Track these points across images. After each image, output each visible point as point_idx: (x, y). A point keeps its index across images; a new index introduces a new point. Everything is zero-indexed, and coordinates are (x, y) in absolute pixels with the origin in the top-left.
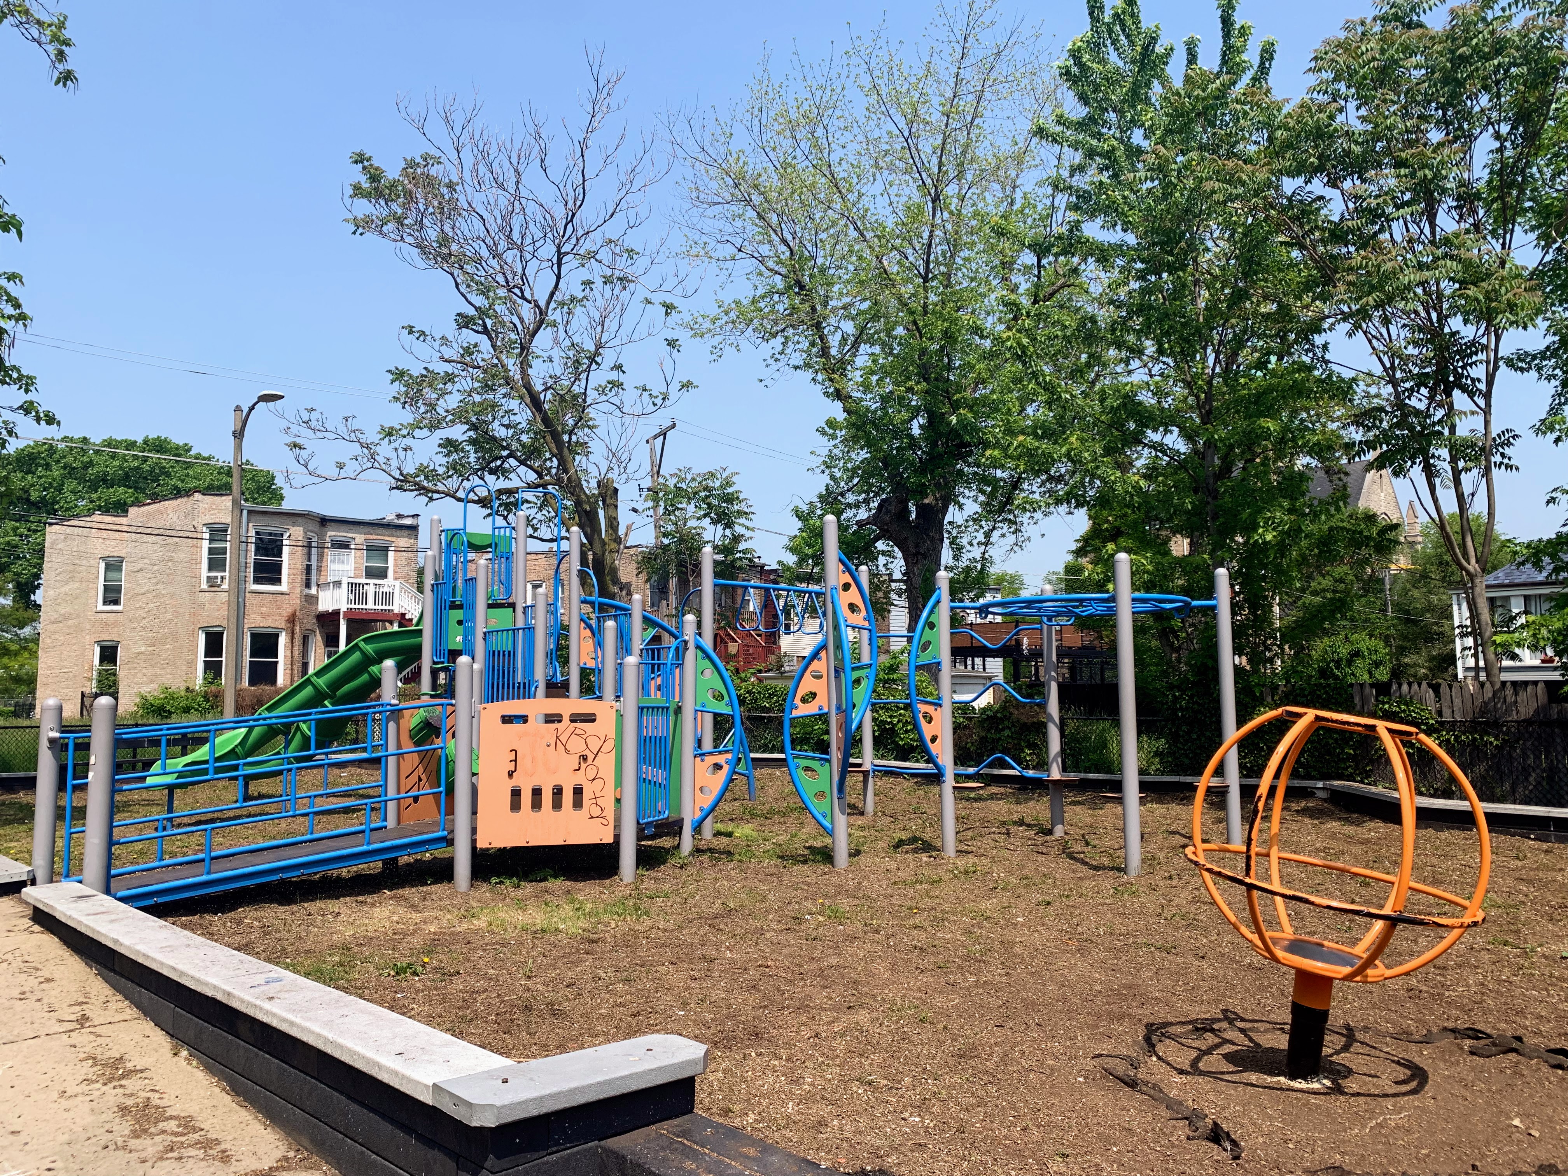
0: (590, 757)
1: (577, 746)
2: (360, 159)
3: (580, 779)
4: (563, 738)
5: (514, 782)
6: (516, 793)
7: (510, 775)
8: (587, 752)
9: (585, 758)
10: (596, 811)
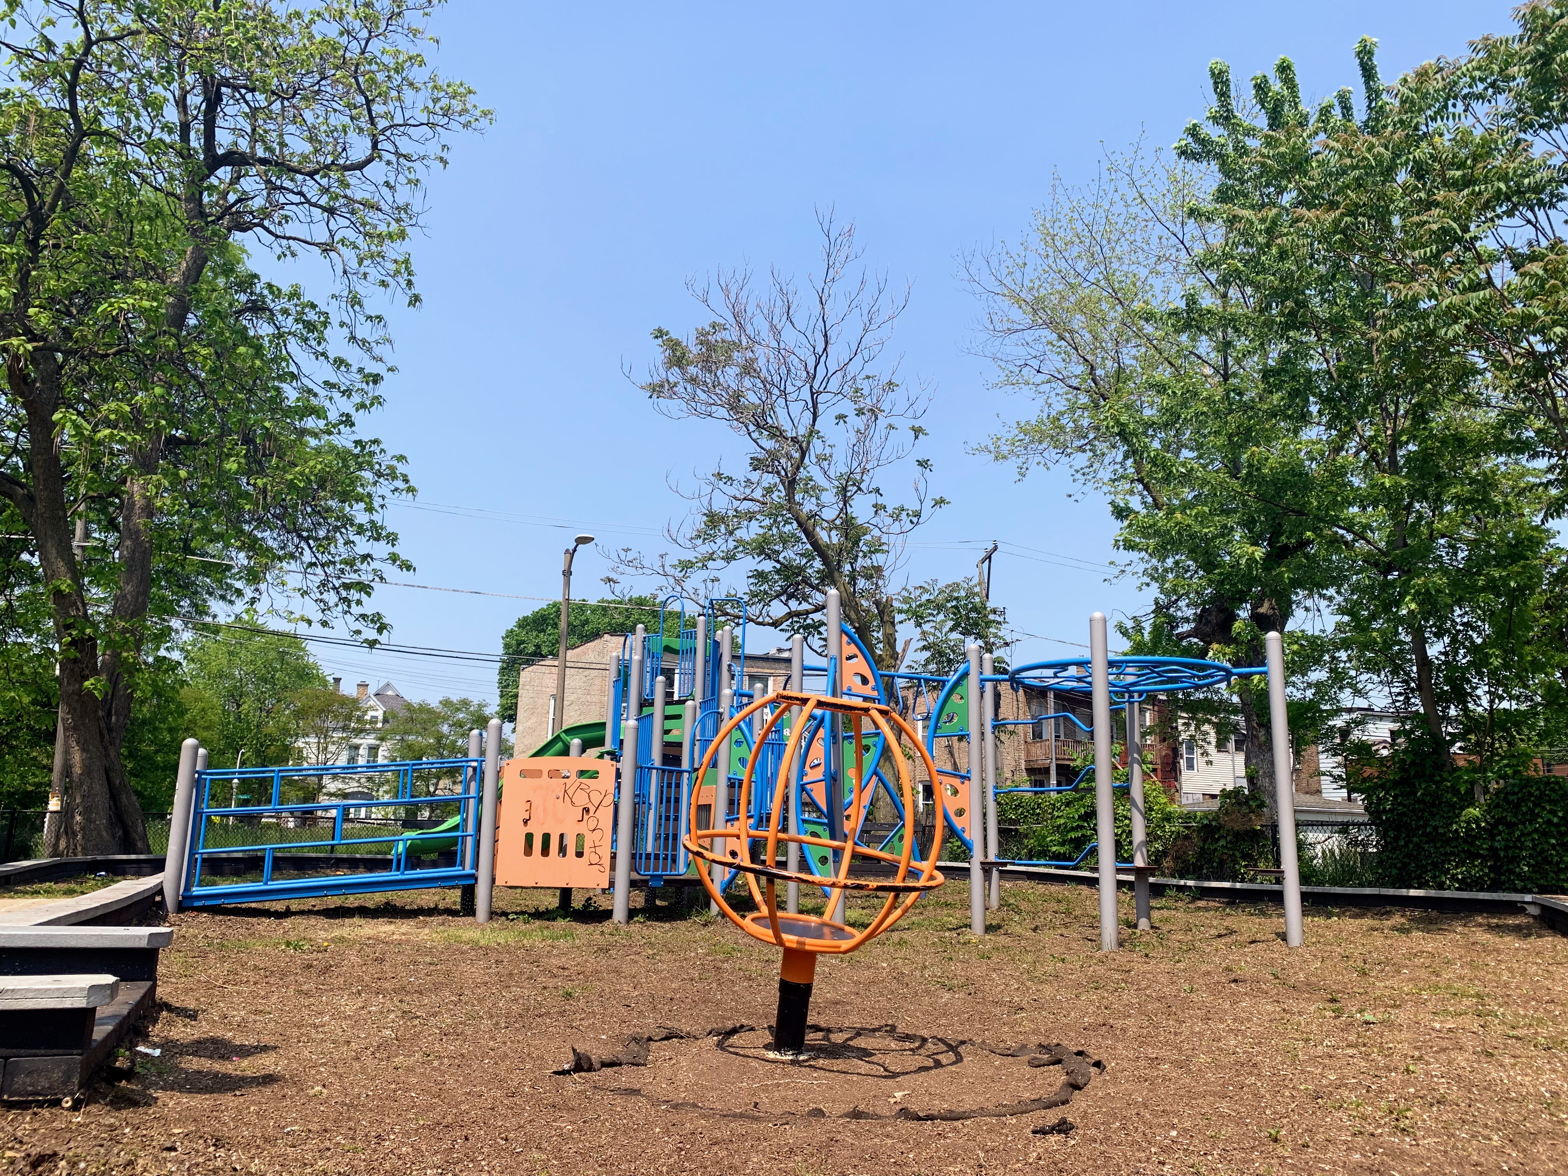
0: (592, 810)
1: (581, 799)
2: (660, 333)
3: (582, 828)
4: (571, 792)
5: (528, 830)
6: (529, 837)
7: (526, 822)
8: (589, 806)
9: (588, 811)
10: (595, 859)
